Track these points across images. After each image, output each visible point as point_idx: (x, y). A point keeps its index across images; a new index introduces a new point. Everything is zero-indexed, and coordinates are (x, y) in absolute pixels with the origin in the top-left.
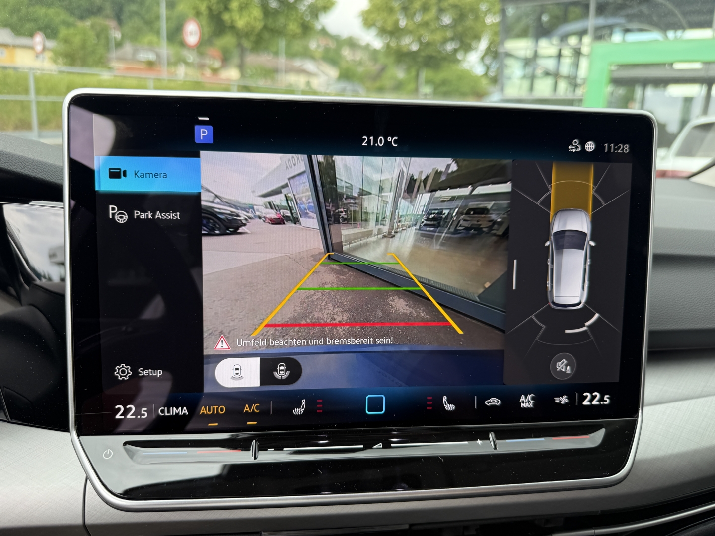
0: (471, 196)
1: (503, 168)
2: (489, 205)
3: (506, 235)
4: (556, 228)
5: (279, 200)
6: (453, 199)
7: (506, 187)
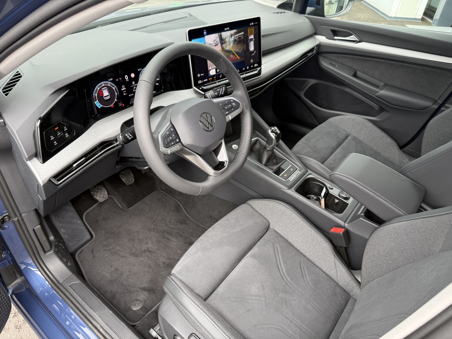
0: (239, 36)
1: (242, 30)
2: (241, 36)
3: (244, 41)
4: (249, 38)
5: (215, 42)
6: (237, 36)
7: (243, 33)
